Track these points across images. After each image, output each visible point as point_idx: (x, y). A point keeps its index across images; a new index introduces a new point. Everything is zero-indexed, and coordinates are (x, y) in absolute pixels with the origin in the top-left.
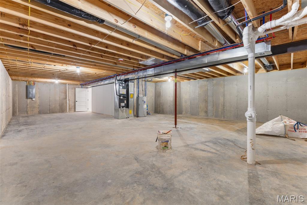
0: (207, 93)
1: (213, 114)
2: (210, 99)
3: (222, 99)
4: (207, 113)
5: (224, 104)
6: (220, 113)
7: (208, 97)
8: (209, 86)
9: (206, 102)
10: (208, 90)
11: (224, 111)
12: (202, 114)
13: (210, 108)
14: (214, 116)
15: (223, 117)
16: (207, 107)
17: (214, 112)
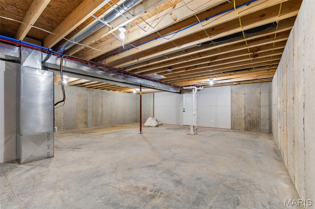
0: (87, 103)
1: (93, 124)
2: (90, 109)
3: (100, 109)
4: (86, 124)
5: (102, 114)
6: (99, 121)
7: (88, 107)
8: (89, 95)
9: (86, 112)
10: (87, 100)
11: (102, 120)
12: (81, 126)
13: (90, 118)
14: (94, 126)
15: (101, 125)
16: (86, 118)
17: (94, 121)
